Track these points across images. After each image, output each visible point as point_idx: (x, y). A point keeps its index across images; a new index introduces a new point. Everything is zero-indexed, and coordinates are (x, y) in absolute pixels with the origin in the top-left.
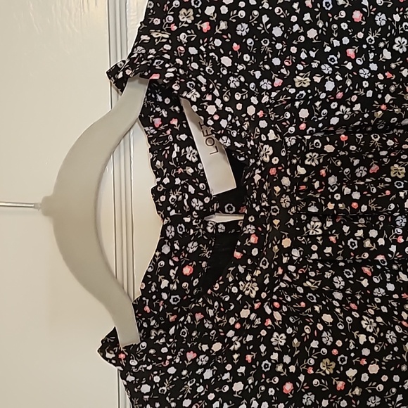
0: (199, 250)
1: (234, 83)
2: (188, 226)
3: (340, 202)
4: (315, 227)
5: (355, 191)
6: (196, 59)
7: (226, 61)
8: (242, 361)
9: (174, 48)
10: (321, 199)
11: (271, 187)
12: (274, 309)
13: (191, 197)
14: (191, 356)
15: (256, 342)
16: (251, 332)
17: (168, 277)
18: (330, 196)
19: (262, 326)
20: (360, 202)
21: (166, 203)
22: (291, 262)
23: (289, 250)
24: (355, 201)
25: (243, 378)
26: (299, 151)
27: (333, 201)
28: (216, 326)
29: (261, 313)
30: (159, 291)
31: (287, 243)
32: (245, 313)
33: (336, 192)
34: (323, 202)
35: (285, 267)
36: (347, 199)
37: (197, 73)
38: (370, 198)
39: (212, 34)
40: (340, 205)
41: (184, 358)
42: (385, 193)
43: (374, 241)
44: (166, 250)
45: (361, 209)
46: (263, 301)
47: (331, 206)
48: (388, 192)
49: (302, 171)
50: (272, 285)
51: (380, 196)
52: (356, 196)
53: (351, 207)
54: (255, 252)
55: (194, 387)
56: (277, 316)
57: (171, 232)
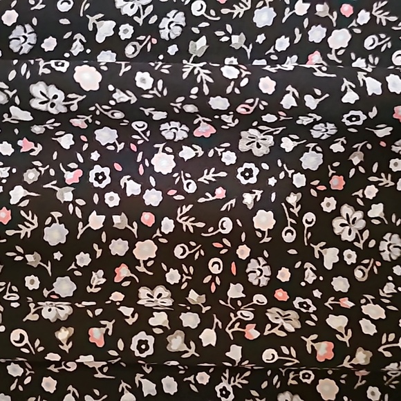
3: (116, 210)
5: (150, 188)
10: (75, 204)
18: (96, 199)
24: (150, 209)
27: (103, 209)
33: (108, 188)
34: (79, 213)
38: (181, 203)
40: (117, 219)
42: (213, 195)
43: (192, 335)
45: (160, 227)
47: (96, 221)
48: (220, 193)
51: (202, 200)
52: (153, 198)
53: (140, 224)
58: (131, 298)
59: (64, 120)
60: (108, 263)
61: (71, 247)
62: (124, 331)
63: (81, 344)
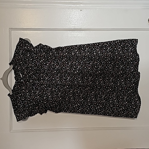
0: (20, 84)
1: (22, 65)
2: (19, 81)
4: (31, 81)
6: (18, 62)
7: (21, 63)
8: (23, 96)
9: (15, 61)
11: (26, 77)
12: (27, 90)
13: (19, 78)
14: (17, 96)
15: (25, 94)
16: (24, 93)
17: (16, 87)
19: (26, 92)
20: (36, 78)
21: (16, 78)
22: (29, 85)
23: (28, 84)
25: (24, 98)
26: (29, 72)
27: (33, 78)
28: (20, 92)
29: (25, 91)
30: (15, 89)
31: (28, 83)
32: (23, 91)
35: (28, 85)
36: (35, 78)
37: (17, 64)
39: (20, 60)
41: (16, 96)
44: (16, 84)
46: (25, 89)
49: (30, 75)
50: (26, 88)
54: (24, 84)
55: (18, 99)
56: (27, 91)
57: (16, 82)
58: (57, 82)
59: (54, 73)
60: (56, 80)
61: (54, 79)
62: (57, 83)
63: (55, 84)
